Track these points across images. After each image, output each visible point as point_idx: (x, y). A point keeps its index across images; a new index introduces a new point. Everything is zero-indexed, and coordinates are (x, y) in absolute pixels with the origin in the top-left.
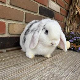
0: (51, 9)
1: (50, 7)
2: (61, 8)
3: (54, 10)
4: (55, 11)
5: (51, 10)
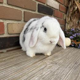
1: (48, 4)
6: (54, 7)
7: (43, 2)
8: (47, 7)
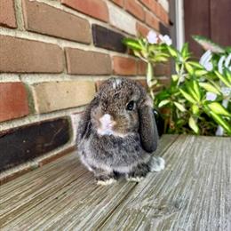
0: (118, 29)
1: (114, 24)
2: (137, 24)
3: (123, 31)
4: (127, 33)
5: (117, 31)
6: (126, 30)
7: (102, 18)
8: (113, 32)
